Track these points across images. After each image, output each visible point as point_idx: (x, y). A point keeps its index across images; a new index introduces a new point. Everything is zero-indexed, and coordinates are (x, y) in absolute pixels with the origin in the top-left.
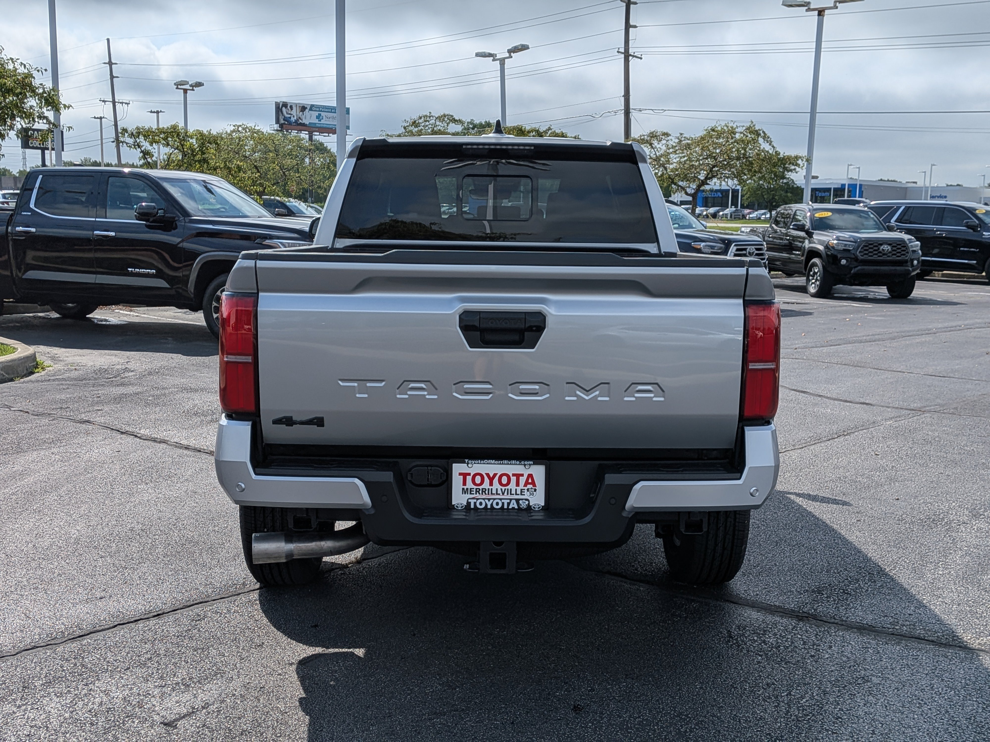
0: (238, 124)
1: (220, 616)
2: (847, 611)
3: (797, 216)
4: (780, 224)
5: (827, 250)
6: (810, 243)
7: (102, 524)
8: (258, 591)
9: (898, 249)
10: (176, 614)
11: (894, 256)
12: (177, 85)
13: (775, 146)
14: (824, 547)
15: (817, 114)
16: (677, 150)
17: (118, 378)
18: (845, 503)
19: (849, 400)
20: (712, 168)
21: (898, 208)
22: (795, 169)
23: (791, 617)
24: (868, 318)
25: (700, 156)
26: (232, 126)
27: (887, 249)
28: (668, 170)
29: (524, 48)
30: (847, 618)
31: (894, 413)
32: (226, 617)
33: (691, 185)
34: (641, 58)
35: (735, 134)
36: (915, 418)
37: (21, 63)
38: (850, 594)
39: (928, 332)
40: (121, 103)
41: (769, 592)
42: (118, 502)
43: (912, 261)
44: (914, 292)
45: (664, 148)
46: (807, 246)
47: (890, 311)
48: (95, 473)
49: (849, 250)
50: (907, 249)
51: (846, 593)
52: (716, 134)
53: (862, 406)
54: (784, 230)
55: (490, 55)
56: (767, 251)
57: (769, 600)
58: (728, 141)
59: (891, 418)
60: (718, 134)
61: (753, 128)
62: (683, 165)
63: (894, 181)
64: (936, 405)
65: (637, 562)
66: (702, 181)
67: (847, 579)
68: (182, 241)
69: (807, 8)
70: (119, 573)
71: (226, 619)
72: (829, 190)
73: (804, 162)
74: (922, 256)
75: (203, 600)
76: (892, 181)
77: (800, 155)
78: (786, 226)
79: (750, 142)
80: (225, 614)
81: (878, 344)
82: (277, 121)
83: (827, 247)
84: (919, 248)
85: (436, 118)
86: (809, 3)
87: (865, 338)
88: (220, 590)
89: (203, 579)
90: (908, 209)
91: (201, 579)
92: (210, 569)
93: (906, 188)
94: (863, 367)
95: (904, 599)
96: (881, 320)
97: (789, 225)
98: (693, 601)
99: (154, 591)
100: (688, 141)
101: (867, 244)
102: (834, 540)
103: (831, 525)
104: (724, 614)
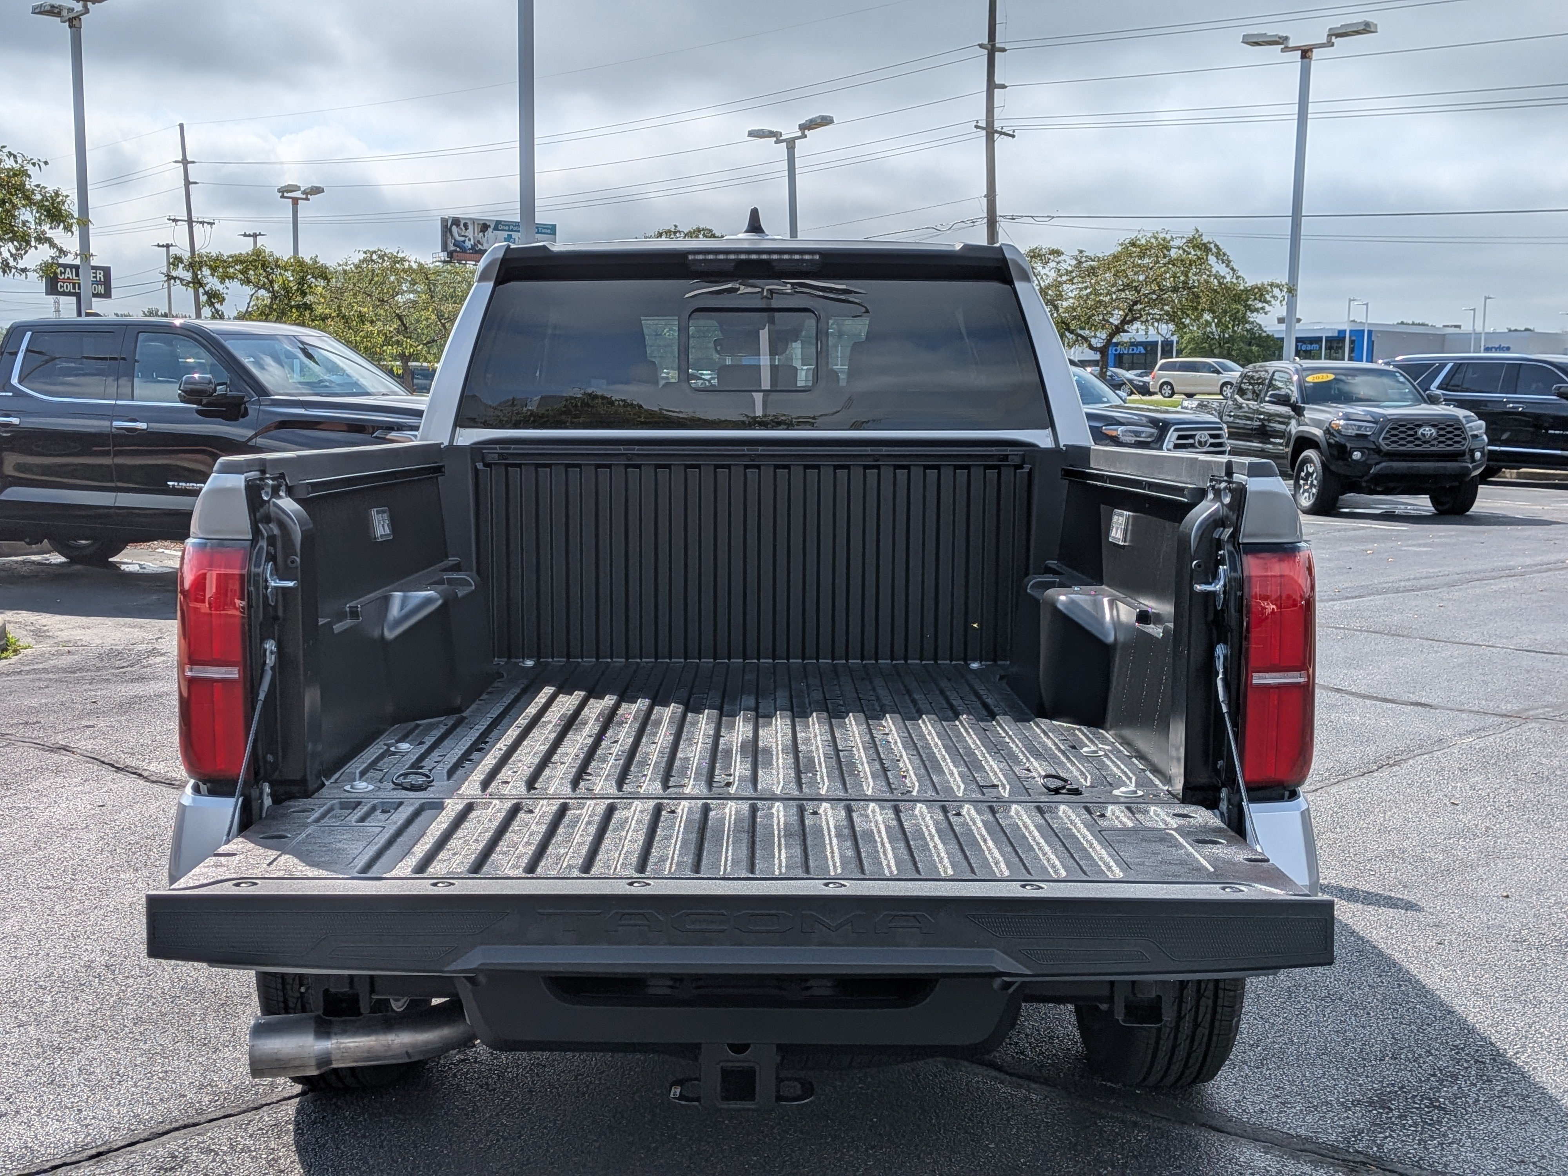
0: (371, 250)
1: (214, 1160)
2: (1443, 1149)
3: (1276, 380)
4: (1246, 394)
5: (1328, 436)
6: (1299, 425)
7: (37, 955)
8: (298, 1100)
9: (1449, 432)
10: (132, 1152)
11: (1441, 445)
12: (283, 192)
13: (1235, 267)
14: (1382, 1002)
15: (1303, 218)
16: (1074, 278)
17: (136, 667)
18: (1409, 906)
19: (1391, 697)
20: (1133, 305)
21: (1442, 366)
22: (1263, 308)
23: (1333, 1164)
24: (1404, 548)
25: (1113, 286)
26: (361, 253)
27: (1429, 433)
28: (1061, 310)
29: (826, 121)
30: (1446, 1166)
31: (1472, 722)
32: (224, 1162)
33: (1098, 334)
34: (1013, 136)
35: (1169, 250)
36: (1512, 731)
37: (10, 152)
38: (1444, 1109)
39: (1510, 573)
40: (201, 222)
41: (1283, 1104)
42: (78, 907)
43: (1472, 452)
44: (1475, 504)
45: (1053, 274)
46: (1294, 431)
47: (1440, 537)
48: (50, 850)
49: (1366, 436)
50: (1463, 432)
51: (1435, 1107)
52: (1138, 250)
53: (1416, 708)
54: (1253, 404)
55: (772, 134)
56: (1228, 438)
57: (1286, 1122)
58: (1157, 262)
59: (1470, 732)
60: (1142, 250)
61: (1199, 240)
62: (1085, 301)
63: (1423, 325)
64: (1546, 707)
65: (1023, 1036)
66: (1116, 326)
67: (1434, 1075)
68: (256, 435)
69: (1283, 46)
70: (43, 1061)
71: (224, 1166)
72: (1318, 340)
73: (1284, 293)
74: (1489, 444)
75: (191, 1121)
76: (1419, 324)
77: (1278, 282)
78: (1257, 396)
79: (1194, 261)
80: (225, 1153)
81: (1426, 595)
82: (444, 248)
83: (1328, 432)
84: (1483, 430)
85: (685, 235)
86: (1286, 39)
87: (1402, 584)
88: (225, 1099)
89: (198, 1074)
90: (1458, 367)
91: (195, 1073)
92: (215, 1052)
93: (1444, 335)
94: (1408, 637)
95: (1552, 1119)
96: (1426, 553)
97: (1262, 395)
98: (1135, 1124)
99: (100, 1101)
100: (1092, 263)
101: (1396, 426)
102: (1400, 986)
103: (1389, 951)
104: (1200, 1157)
